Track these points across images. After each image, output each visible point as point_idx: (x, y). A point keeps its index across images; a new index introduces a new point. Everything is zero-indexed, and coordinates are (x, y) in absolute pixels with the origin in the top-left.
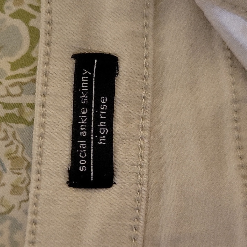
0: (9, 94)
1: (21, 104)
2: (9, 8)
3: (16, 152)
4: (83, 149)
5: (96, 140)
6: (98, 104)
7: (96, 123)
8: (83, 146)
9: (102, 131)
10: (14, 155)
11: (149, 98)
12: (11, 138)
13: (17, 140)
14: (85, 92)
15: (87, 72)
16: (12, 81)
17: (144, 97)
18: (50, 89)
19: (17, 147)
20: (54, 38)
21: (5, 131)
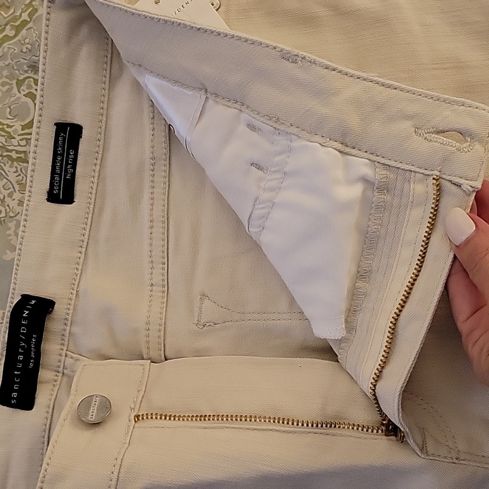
0: (19, 145)
1: (26, 152)
2: (23, 90)
3: (22, 180)
4: (57, 180)
5: (65, 176)
6: (68, 154)
7: (66, 165)
8: (57, 178)
9: (69, 171)
10: (21, 182)
11: (100, 153)
12: (19, 172)
13: (23, 174)
14: (60, 146)
15: (62, 134)
16: (22, 137)
17: (97, 152)
18: (40, 143)
19: (23, 177)
20: (44, 112)
21: (16, 167)
